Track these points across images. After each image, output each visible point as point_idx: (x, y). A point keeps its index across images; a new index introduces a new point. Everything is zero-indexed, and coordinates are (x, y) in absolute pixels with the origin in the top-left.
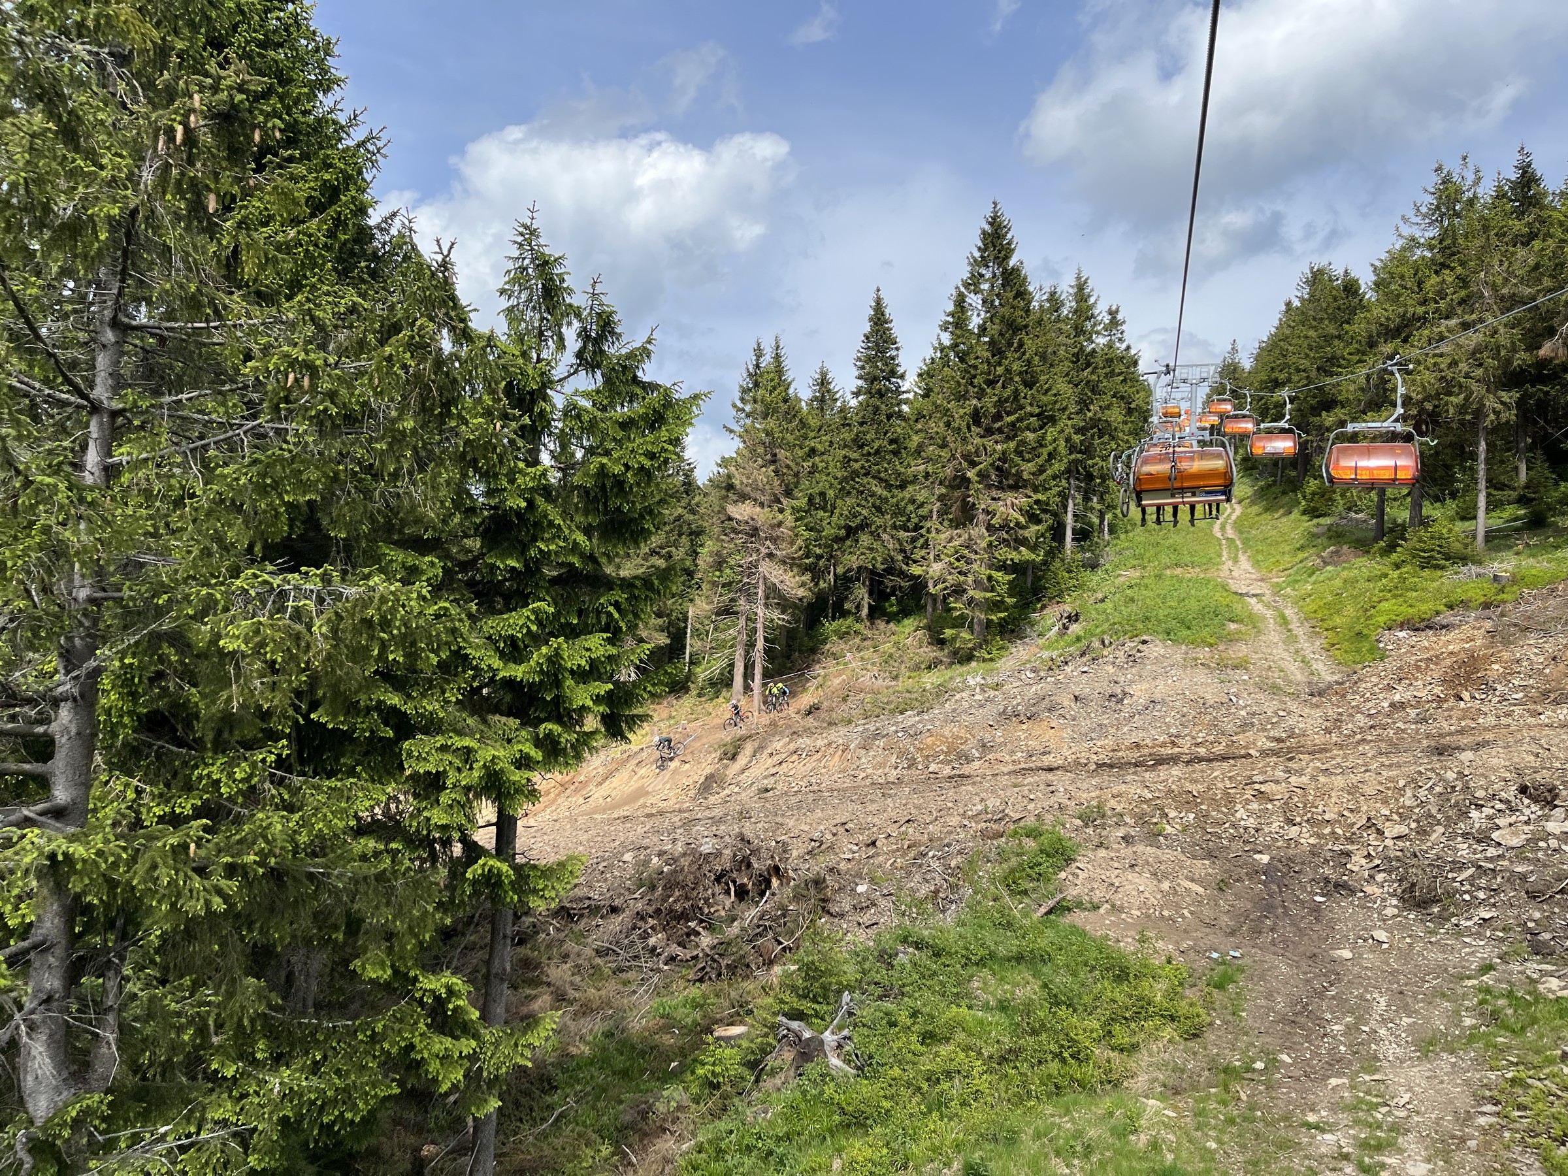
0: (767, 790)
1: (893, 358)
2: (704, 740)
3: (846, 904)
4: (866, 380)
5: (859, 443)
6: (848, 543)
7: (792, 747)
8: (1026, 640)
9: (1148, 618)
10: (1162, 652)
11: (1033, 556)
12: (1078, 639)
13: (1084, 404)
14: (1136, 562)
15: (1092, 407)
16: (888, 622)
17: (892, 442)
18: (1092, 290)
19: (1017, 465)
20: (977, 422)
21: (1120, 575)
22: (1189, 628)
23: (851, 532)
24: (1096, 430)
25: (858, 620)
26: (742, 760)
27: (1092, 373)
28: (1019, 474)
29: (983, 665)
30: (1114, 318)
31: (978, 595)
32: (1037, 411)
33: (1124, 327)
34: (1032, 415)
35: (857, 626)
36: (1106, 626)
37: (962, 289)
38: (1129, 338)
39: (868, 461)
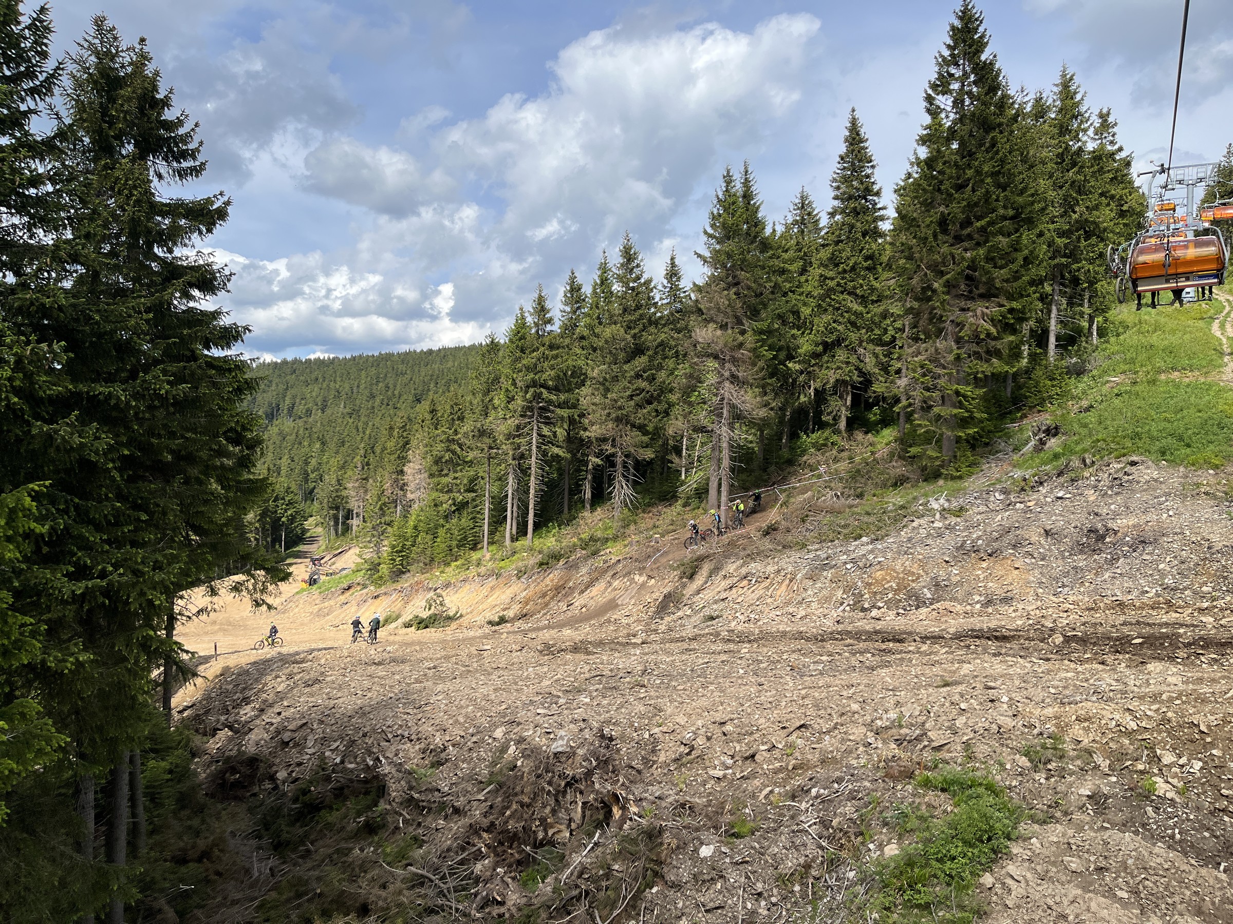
0: (712, 618)
1: (868, 176)
2: (670, 556)
3: (685, 873)
4: (842, 200)
5: (834, 261)
6: (825, 358)
7: (744, 571)
8: (1000, 455)
9: (1138, 435)
10: (1155, 474)
11: (1006, 368)
12: (1056, 456)
13: (1069, 206)
14: (1126, 367)
15: (1077, 209)
16: (866, 433)
17: (867, 258)
18: (1079, 87)
19: (988, 272)
20: (945, 231)
21: (1108, 382)
22: (1188, 446)
23: (828, 347)
24: (1082, 232)
25: (837, 432)
26: (699, 580)
27: (1078, 172)
28: (991, 281)
29: (950, 483)
30: (1106, 121)
31: (947, 411)
32: (1011, 212)
33: (1115, 130)
34: (1004, 218)
35: (835, 438)
36: (1087, 443)
37: (930, 92)
38: (1120, 140)
39: (843, 278)
